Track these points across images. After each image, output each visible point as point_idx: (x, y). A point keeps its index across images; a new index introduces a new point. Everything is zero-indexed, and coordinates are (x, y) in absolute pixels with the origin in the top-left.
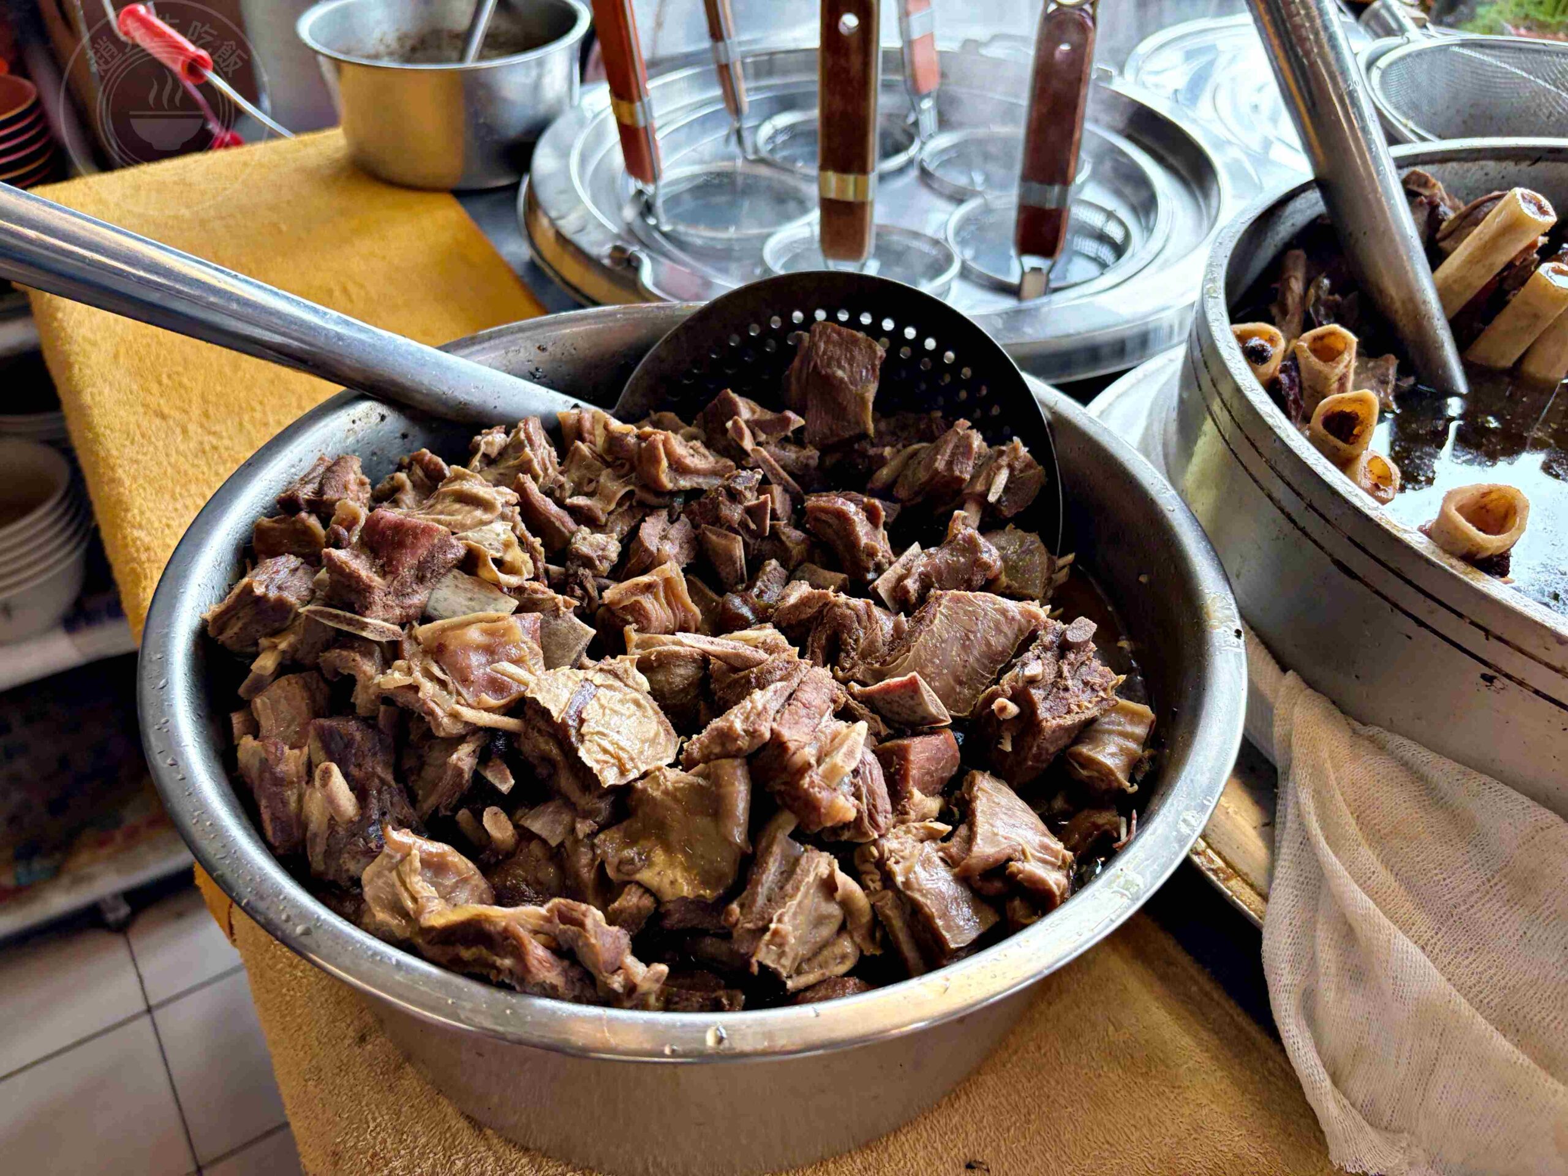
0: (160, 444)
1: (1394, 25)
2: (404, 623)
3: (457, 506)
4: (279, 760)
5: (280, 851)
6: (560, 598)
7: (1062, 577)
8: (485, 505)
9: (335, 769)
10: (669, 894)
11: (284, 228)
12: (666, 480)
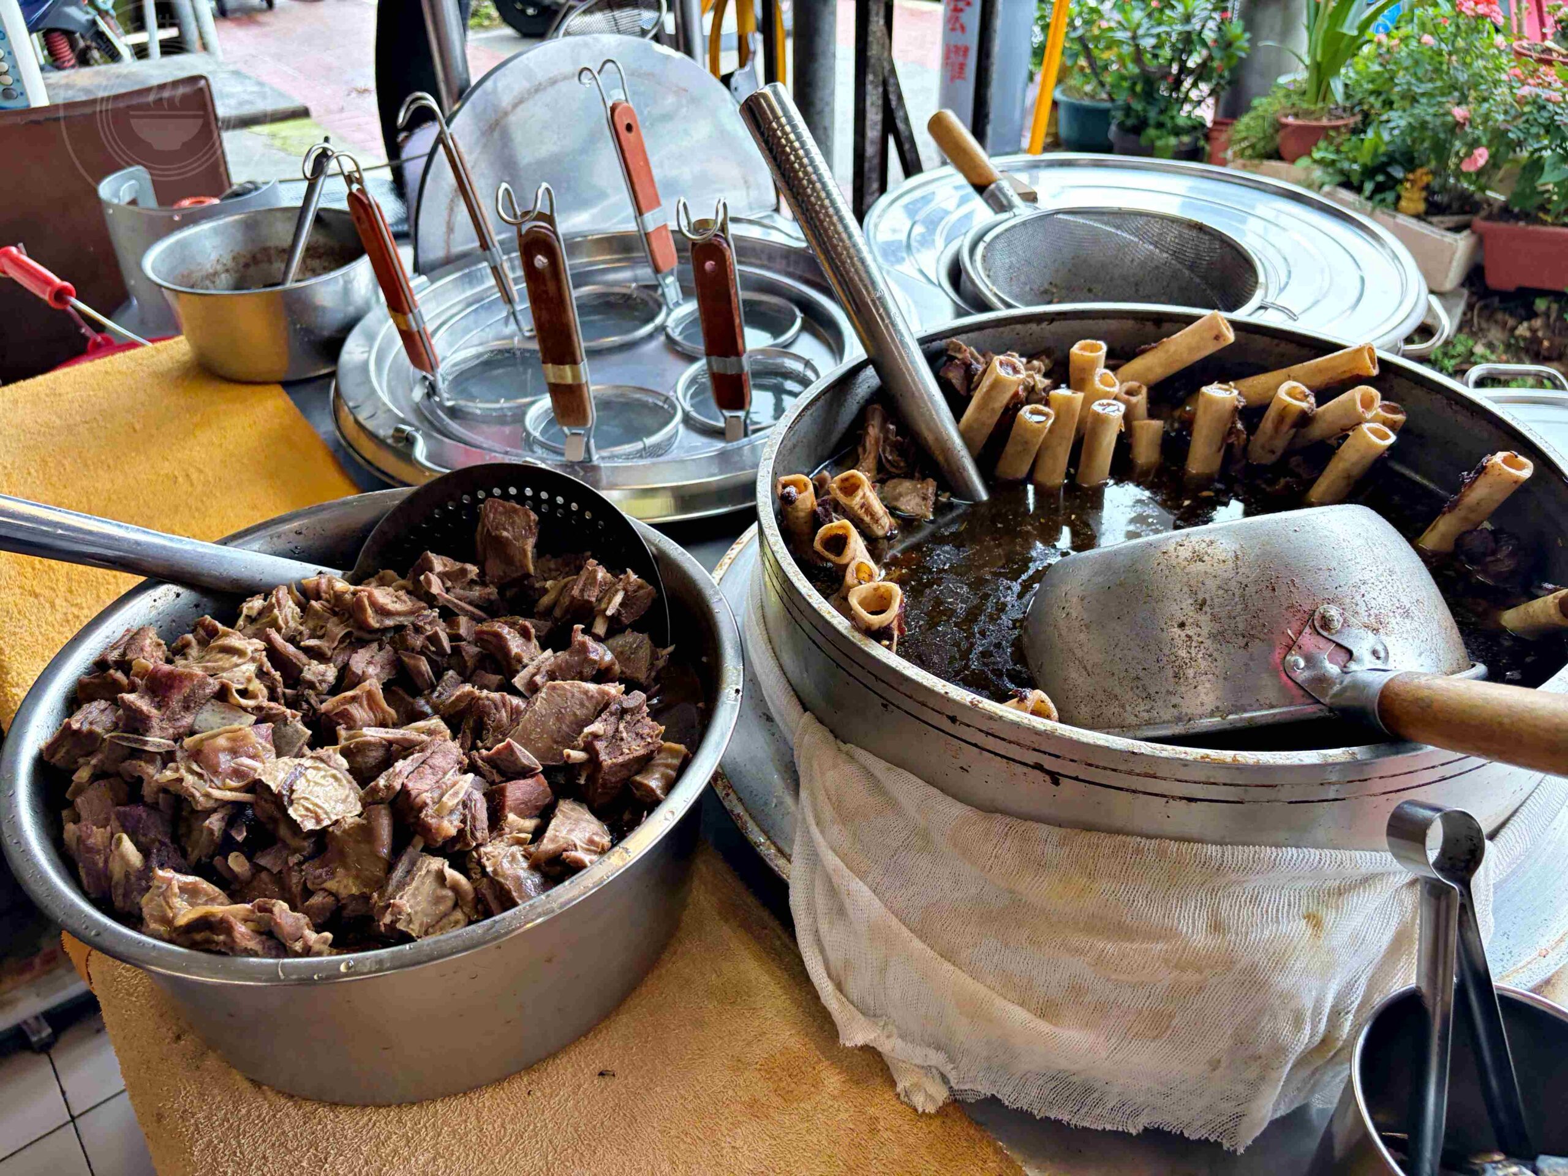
0: (33, 618)
1: (1005, 202)
2: (178, 738)
3: (220, 655)
4: (89, 836)
5: (93, 896)
6: (288, 712)
7: (661, 663)
8: (240, 653)
9: (125, 837)
10: (343, 893)
11: (137, 427)
12: (373, 621)
